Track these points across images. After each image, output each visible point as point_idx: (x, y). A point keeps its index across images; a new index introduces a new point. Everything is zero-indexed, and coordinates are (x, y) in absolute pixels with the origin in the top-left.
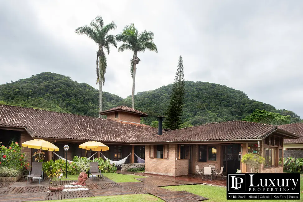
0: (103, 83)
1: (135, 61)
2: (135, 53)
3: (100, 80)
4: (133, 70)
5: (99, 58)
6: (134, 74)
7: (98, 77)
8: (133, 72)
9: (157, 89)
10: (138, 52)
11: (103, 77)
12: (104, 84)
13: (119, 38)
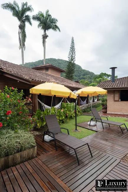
0: (24, 48)
1: (45, 37)
2: (45, 31)
3: (22, 47)
4: (44, 42)
5: (20, 31)
6: (44, 45)
7: (21, 44)
8: (44, 44)
9: (36, 62)
10: (47, 31)
11: (24, 45)
12: (25, 50)
13: (35, 18)
